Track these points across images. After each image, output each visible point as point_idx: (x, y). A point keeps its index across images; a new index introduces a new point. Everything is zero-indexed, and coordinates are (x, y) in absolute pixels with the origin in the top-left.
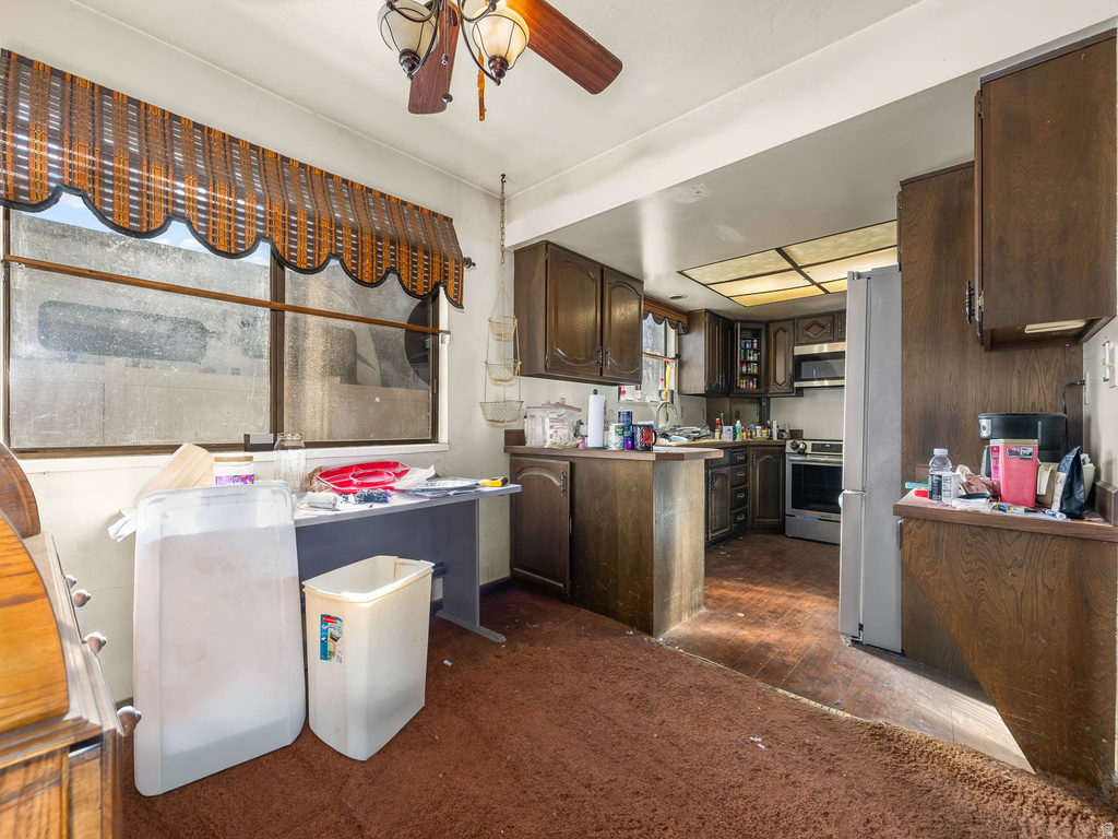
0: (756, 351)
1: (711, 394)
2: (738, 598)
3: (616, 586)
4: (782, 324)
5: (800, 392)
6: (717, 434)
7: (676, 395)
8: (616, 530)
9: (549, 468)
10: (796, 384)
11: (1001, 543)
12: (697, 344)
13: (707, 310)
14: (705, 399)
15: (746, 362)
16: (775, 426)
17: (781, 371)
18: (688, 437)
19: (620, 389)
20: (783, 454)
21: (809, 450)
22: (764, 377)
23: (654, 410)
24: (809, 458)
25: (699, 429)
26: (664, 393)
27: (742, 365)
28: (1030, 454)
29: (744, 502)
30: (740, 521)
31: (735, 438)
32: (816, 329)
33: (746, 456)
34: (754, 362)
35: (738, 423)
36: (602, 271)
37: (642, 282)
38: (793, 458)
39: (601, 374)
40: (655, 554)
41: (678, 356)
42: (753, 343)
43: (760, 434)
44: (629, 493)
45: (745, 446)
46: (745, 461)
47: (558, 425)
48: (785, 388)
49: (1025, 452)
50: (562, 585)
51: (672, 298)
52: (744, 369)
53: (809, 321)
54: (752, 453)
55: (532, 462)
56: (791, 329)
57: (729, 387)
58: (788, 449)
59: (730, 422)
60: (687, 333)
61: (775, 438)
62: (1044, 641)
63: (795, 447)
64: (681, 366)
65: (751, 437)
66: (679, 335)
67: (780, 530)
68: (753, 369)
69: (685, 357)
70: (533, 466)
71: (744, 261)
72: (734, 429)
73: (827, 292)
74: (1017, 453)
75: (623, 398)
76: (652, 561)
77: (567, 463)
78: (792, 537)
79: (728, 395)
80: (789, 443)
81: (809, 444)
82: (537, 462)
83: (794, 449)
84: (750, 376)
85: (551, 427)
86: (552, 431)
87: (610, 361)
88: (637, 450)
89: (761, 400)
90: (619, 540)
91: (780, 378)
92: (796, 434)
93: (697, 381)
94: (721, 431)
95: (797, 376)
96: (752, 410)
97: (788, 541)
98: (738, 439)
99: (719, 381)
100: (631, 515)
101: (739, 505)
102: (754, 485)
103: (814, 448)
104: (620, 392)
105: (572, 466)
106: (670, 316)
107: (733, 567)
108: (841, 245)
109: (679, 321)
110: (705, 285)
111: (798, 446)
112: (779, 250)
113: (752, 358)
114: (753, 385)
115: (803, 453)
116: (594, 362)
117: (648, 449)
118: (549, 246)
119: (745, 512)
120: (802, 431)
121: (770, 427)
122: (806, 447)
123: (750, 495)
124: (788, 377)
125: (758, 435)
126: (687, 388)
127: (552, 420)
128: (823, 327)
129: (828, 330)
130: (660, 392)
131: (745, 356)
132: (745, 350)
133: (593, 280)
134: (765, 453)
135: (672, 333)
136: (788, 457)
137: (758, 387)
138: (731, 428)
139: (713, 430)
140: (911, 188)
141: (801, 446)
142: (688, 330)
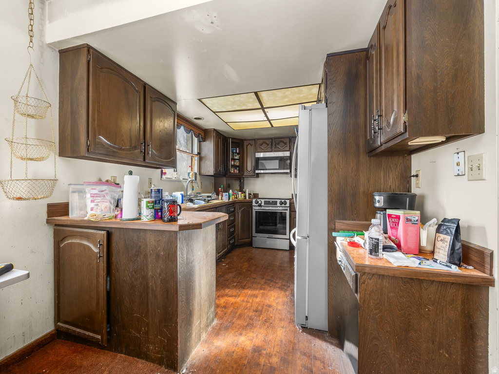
0: (238, 154)
1: (217, 176)
2: (236, 303)
3: (147, 333)
4: (250, 142)
5: (258, 175)
6: (220, 197)
7: (198, 176)
8: (148, 287)
9: (87, 237)
10: (257, 172)
11: (421, 288)
12: (209, 147)
13: (214, 130)
14: (213, 177)
15: (233, 159)
16: (247, 192)
17: (249, 165)
18: (204, 200)
19: (162, 171)
20: (251, 206)
21: (263, 204)
22: (241, 167)
23: (185, 184)
24: (263, 208)
25: (210, 195)
26: (191, 174)
27: (232, 161)
28: (417, 221)
29: (234, 232)
30: (232, 243)
31: (229, 199)
32: (264, 145)
33: (234, 208)
34: (237, 159)
35: (231, 191)
36: (145, 88)
37: (176, 104)
38: (256, 208)
39: (144, 160)
40: (180, 304)
41: (199, 154)
42: (237, 150)
43: (240, 196)
44: (158, 256)
45: (234, 203)
46: (234, 210)
47: (98, 199)
48: (251, 173)
49: (414, 219)
50: (99, 337)
51: (196, 118)
52: (233, 163)
53: (262, 141)
54: (237, 206)
55: (73, 232)
56: (254, 144)
57: (226, 172)
58: (254, 204)
59: (226, 191)
60: (204, 141)
61: (247, 198)
62: (447, 355)
63: (256, 202)
64: (201, 159)
65: (236, 198)
66: (200, 142)
67: (250, 244)
68: (237, 163)
69: (203, 155)
70: (74, 235)
71: (237, 98)
72: (229, 194)
73: (272, 126)
74: (411, 220)
75: (164, 177)
76: (177, 311)
77: (104, 233)
78: (256, 248)
79: (225, 176)
80: (254, 200)
81: (263, 201)
82: (77, 232)
83: (256, 204)
84: (235, 166)
85: (92, 201)
86: (93, 205)
87: (151, 151)
88: (164, 221)
89: (240, 178)
90: (150, 295)
91: (249, 168)
92: (256, 196)
93: (209, 168)
94: (222, 196)
95: (257, 167)
96: (237, 185)
97: (254, 250)
98: (231, 200)
99: (221, 169)
100: (160, 274)
101: (231, 235)
102: (238, 223)
103: (266, 203)
104: (162, 173)
105: (109, 235)
106: (195, 130)
107: (230, 275)
108: (286, 97)
109: (199, 134)
110: (214, 112)
111: (258, 202)
112: (256, 94)
113: (236, 158)
114: (237, 171)
115: (260, 206)
116: (137, 151)
117: (173, 220)
118: (91, 51)
119: (234, 238)
120: (258, 194)
121: (245, 193)
122: (262, 203)
123: (236, 228)
124: (253, 168)
125: (240, 197)
126: (204, 172)
127: (93, 196)
128: (268, 145)
129: (270, 146)
130: (189, 173)
131: (233, 156)
132: (233, 153)
133: (137, 91)
134: (243, 206)
135: (196, 140)
136: (254, 208)
137: (239, 172)
138: (227, 194)
139: (218, 195)
140: (332, 59)
141: (260, 202)
142: (204, 140)
